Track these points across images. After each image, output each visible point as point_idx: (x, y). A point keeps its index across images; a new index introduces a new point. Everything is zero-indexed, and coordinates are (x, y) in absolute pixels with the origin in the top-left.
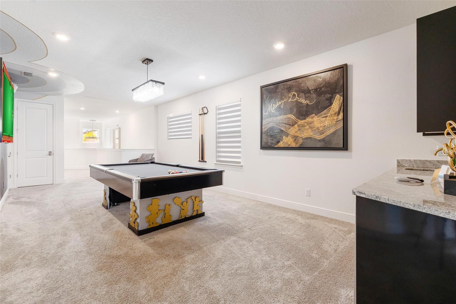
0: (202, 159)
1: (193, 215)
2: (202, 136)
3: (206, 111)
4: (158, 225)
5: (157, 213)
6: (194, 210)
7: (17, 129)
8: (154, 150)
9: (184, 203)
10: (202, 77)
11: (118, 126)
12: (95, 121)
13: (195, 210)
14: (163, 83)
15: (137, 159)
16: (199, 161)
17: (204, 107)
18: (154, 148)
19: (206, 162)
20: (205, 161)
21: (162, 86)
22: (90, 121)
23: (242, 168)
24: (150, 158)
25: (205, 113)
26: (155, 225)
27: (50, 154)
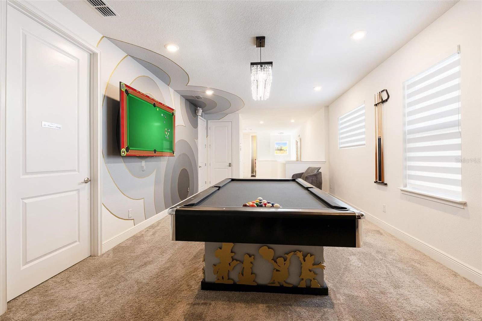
0: (380, 179)
1: (299, 287)
2: (380, 140)
3: (385, 97)
4: (231, 282)
5: (229, 264)
6: (301, 277)
7: (210, 145)
8: (324, 163)
9: (280, 260)
10: (359, 36)
11: (299, 136)
12: (283, 133)
13: (304, 280)
14: (271, 63)
15: (301, 173)
16: (375, 182)
17: (382, 91)
18: (324, 161)
19: (386, 184)
20: (385, 182)
21: (269, 67)
22: (279, 133)
23: (465, 208)
24: (315, 173)
25: (384, 99)
26: (226, 282)
27: (230, 165)
